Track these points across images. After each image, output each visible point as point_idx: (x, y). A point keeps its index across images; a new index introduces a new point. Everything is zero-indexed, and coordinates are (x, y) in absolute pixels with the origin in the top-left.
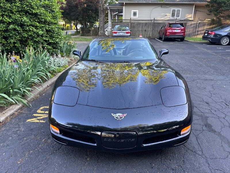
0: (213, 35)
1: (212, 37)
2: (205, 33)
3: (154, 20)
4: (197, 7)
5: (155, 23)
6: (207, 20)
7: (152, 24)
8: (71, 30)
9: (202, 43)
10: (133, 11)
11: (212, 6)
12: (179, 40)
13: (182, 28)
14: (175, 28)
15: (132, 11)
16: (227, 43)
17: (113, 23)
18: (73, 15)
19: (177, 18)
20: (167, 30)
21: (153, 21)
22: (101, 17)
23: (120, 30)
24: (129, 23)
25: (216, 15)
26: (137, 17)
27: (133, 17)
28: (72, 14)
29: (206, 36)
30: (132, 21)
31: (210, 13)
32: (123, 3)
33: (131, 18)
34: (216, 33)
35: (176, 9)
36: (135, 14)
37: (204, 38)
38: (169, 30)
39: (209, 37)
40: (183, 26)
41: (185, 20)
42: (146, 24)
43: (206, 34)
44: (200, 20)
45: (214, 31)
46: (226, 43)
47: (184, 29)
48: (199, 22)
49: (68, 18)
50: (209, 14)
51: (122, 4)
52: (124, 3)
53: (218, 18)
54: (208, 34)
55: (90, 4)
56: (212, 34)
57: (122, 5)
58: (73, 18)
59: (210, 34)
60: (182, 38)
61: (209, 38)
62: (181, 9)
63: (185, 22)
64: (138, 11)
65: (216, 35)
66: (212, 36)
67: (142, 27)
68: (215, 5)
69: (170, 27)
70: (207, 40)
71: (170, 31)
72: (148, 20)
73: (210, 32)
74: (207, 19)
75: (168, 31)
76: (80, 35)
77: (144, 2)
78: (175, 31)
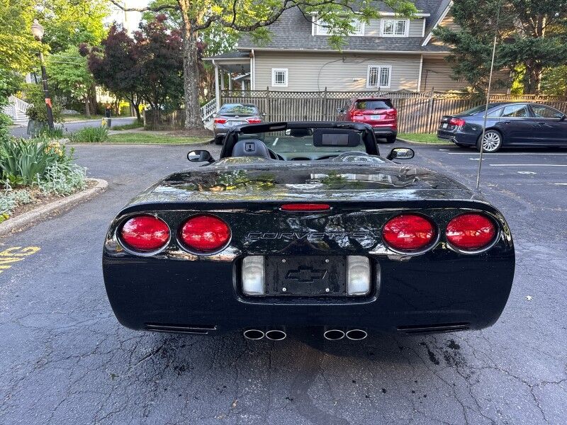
0: (460, 127)
1: (459, 132)
2: (443, 122)
3: (326, 92)
4: (428, 62)
5: (327, 99)
6: (453, 93)
7: (321, 101)
8: (131, 116)
9: (437, 148)
10: (274, 71)
11: (461, 60)
12: (385, 140)
13: (389, 110)
14: (372, 112)
15: (273, 69)
16: (495, 148)
17: (224, 99)
18: (122, 80)
19: (381, 87)
20: (352, 116)
21: (322, 95)
22: (188, 83)
23: (233, 116)
24: (264, 98)
25: (471, 81)
26: (285, 85)
27: (274, 85)
28: (119, 75)
29: (445, 129)
30: (271, 95)
31: (457, 76)
32: (250, 51)
33: (268, 88)
34: (467, 122)
35: (379, 66)
36: (280, 77)
37: (442, 134)
38: (356, 115)
39: (452, 131)
40: (391, 107)
41: (399, 92)
42: (307, 101)
43: (445, 126)
44: (437, 93)
45: (461, 119)
46: (494, 146)
47: (394, 114)
48: (433, 97)
49: (111, 84)
50: (456, 79)
51: (248, 54)
52: (253, 51)
53: (478, 88)
54: (450, 124)
55: (164, 51)
56: (458, 125)
57: (248, 56)
58: (122, 85)
59: (454, 124)
60: (388, 134)
61: (452, 134)
62: (390, 67)
63: (400, 97)
64: (286, 70)
65: (467, 127)
66: (459, 130)
67: (297, 109)
68: (469, 57)
69: (358, 107)
70: (447, 139)
71: (360, 118)
72: (310, 93)
73: (453, 120)
74: (451, 91)
75: (354, 118)
76: (143, 128)
77: (302, 49)
78: (372, 118)
